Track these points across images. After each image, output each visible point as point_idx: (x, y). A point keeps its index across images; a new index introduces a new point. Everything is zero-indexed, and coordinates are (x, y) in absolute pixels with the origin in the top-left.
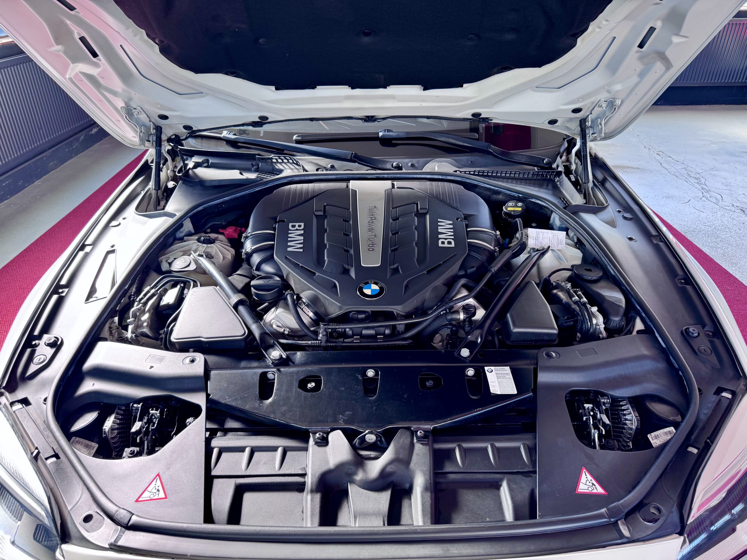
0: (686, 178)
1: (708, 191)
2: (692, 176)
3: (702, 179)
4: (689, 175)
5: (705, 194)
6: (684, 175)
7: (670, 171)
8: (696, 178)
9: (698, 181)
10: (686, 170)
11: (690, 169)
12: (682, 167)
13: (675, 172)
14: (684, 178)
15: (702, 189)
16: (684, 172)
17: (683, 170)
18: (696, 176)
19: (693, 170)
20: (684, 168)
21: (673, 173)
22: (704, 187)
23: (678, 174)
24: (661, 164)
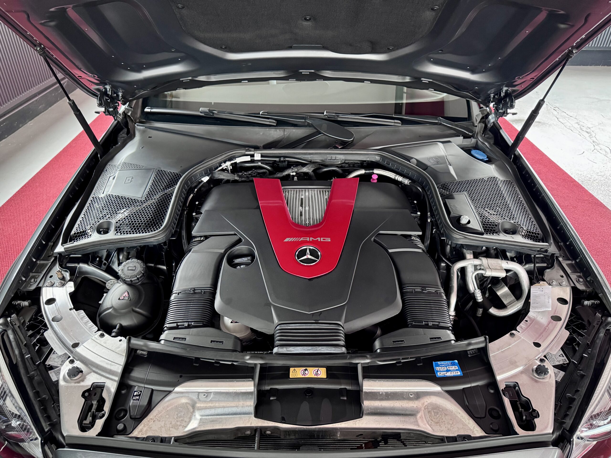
0: (580, 132)
1: (598, 144)
2: (584, 130)
3: (592, 133)
4: (581, 129)
5: (596, 147)
6: (578, 129)
7: (566, 125)
8: (587, 132)
9: (590, 135)
10: (579, 125)
11: (582, 123)
12: (576, 122)
13: (570, 127)
14: (578, 132)
15: (593, 142)
16: (576, 126)
17: (577, 124)
18: (587, 131)
19: (584, 124)
20: (577, 123)
21: (568, 128)
22: (595, 140)
23: (572, 128)
24: (558, 118)
